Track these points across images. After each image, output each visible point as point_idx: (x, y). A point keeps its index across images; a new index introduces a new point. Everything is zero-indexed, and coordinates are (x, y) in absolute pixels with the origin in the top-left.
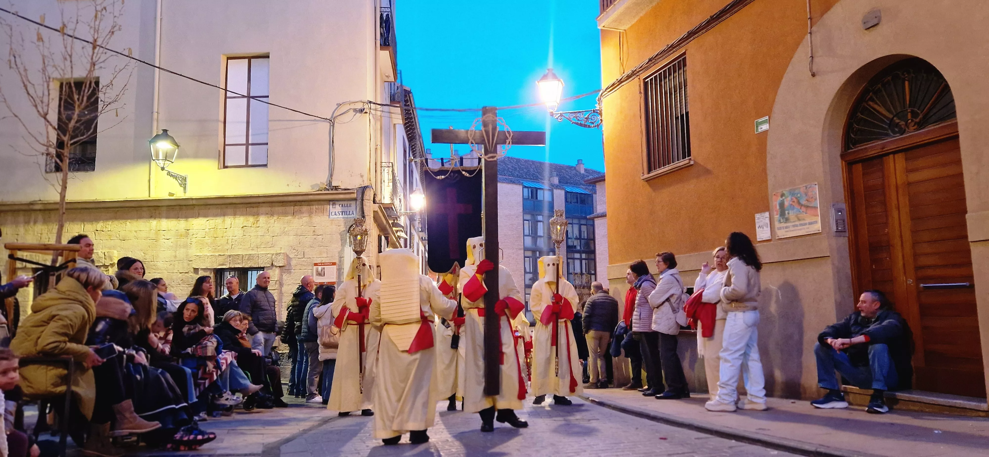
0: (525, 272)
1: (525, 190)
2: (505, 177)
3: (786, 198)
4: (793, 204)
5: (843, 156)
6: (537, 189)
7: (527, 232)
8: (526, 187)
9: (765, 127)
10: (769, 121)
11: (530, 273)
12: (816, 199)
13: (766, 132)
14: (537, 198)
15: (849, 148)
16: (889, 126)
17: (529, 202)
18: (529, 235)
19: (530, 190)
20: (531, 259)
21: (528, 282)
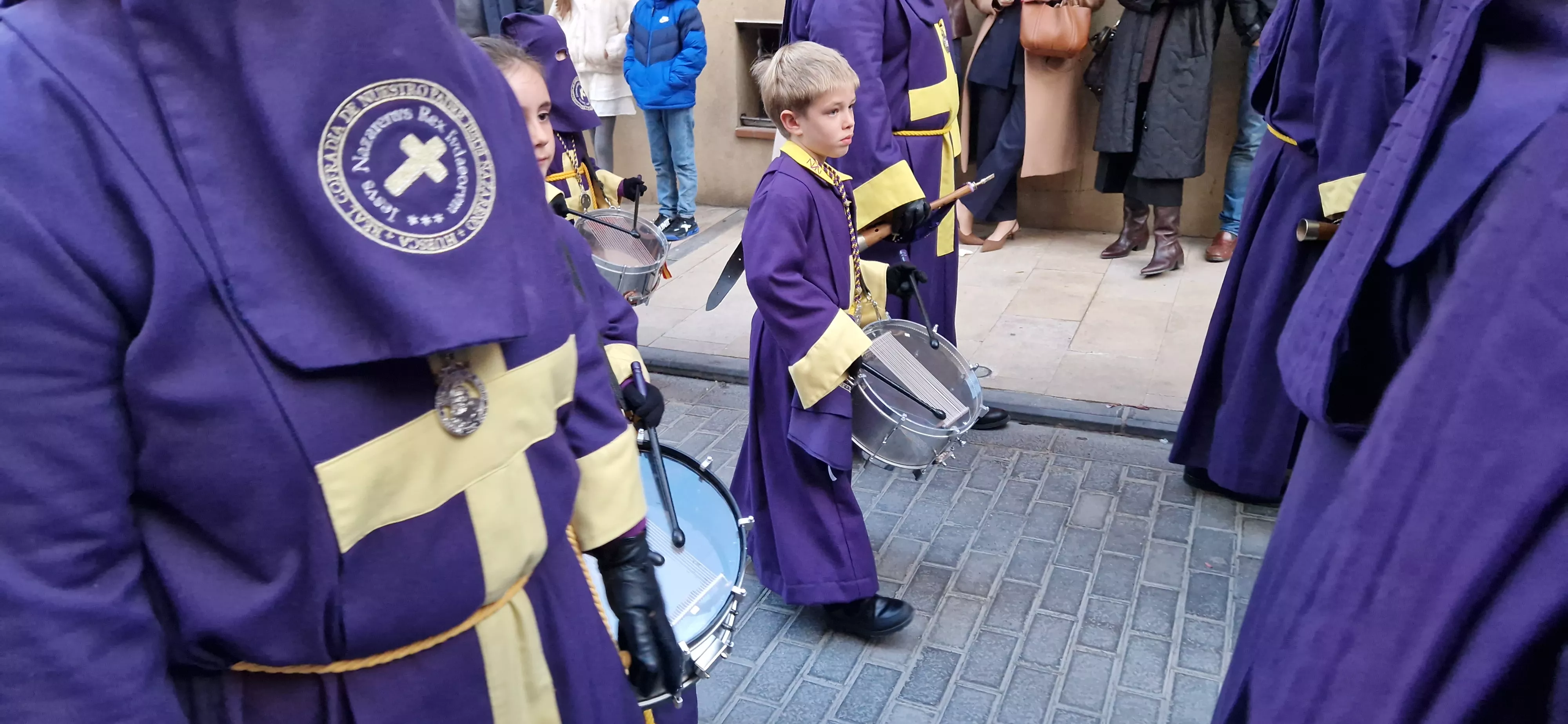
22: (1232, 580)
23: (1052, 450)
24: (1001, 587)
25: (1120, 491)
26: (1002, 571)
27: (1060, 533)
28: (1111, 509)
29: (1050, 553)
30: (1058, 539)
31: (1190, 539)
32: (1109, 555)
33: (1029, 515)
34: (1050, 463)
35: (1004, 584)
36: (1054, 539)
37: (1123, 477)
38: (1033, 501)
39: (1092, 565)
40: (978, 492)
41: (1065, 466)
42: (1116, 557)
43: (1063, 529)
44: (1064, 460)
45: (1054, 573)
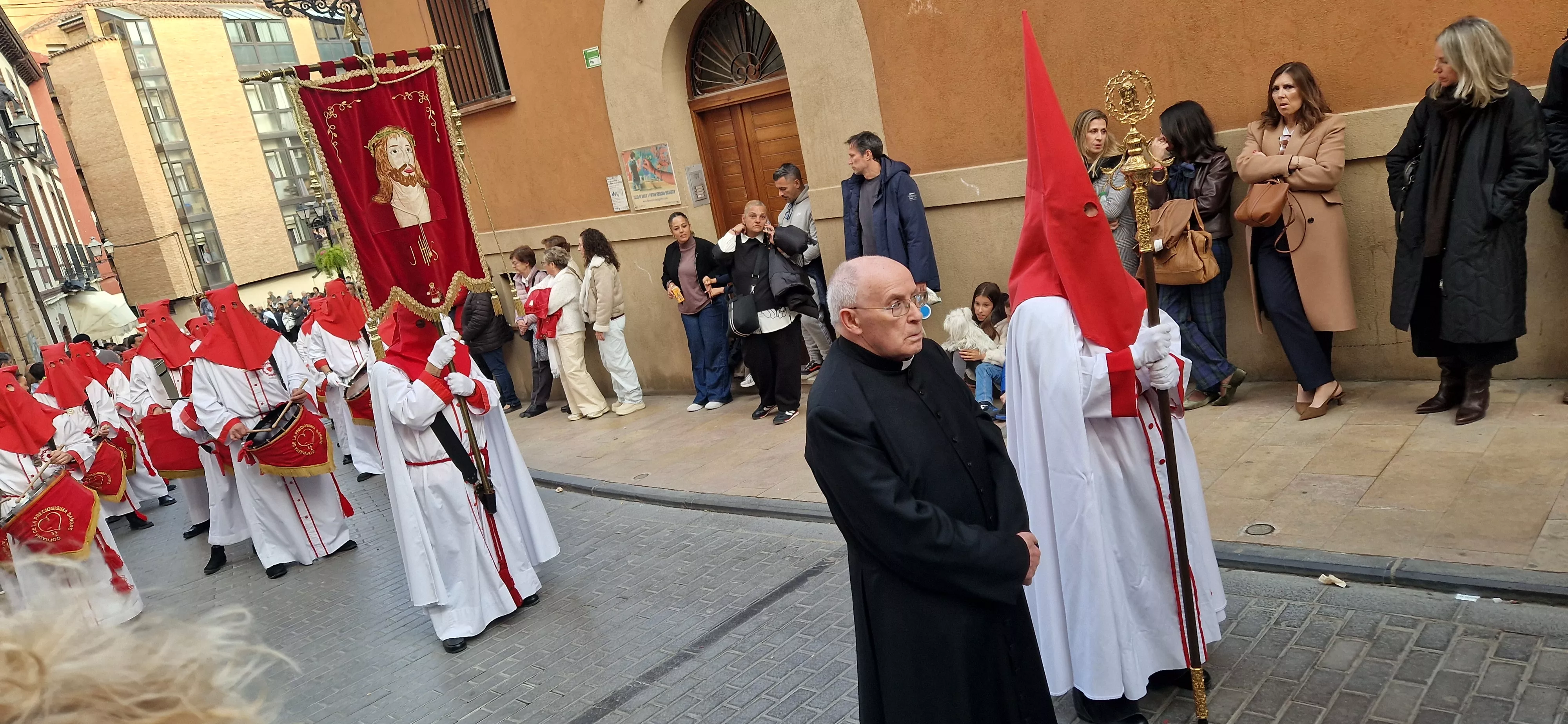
0: (274, 179)
1: (231, 26)
2: (180, 3)
3: (637, 159)
4: (646, 167)
5: (690, 104)
6: (253, 21)
7: (256, 107)
8: (229, 20)
9: (595, 61)
10: (599, 54)
11: (282, 178)
12: (669, 163)
13: (599, 68)
14: (258, 40)
15: (696, 94)
16: (732, 71)
17: (243, 48)
18: (262, 112)
19: (239, 25)
20: (278, 153)
21: (282, 195)
22: (1458, 716)
23: (1319, 601)
24: (1239, 718)
25: (1375, 638)
26: (1244, 705)
27: (1306, 674)
28: (1362, 654)
29: (1291, 691)
30: (1302, 679)
31: (1430, 681)
32: (1347, 694)
33: (1282, 658)
34: (1314, 612)
35: (1243, 715)
36: (1299, 680)
37: (1383, 625)
38: (1289, 646)
39: (1327, 702)
40: (1239, 639)
41: (1327, 615)
42: (1353, 695)
43: (1310, 671)
44: (1328, 610)
45: (1291, 707)
